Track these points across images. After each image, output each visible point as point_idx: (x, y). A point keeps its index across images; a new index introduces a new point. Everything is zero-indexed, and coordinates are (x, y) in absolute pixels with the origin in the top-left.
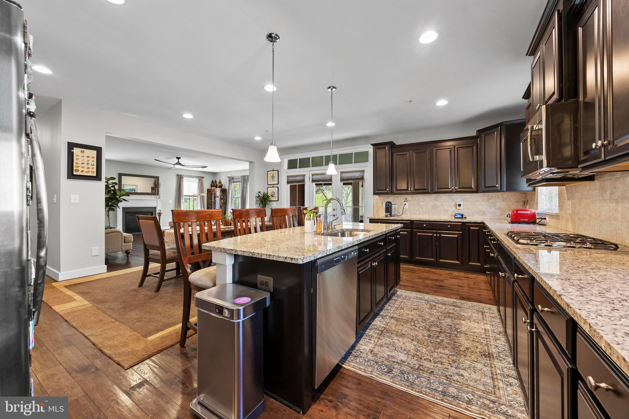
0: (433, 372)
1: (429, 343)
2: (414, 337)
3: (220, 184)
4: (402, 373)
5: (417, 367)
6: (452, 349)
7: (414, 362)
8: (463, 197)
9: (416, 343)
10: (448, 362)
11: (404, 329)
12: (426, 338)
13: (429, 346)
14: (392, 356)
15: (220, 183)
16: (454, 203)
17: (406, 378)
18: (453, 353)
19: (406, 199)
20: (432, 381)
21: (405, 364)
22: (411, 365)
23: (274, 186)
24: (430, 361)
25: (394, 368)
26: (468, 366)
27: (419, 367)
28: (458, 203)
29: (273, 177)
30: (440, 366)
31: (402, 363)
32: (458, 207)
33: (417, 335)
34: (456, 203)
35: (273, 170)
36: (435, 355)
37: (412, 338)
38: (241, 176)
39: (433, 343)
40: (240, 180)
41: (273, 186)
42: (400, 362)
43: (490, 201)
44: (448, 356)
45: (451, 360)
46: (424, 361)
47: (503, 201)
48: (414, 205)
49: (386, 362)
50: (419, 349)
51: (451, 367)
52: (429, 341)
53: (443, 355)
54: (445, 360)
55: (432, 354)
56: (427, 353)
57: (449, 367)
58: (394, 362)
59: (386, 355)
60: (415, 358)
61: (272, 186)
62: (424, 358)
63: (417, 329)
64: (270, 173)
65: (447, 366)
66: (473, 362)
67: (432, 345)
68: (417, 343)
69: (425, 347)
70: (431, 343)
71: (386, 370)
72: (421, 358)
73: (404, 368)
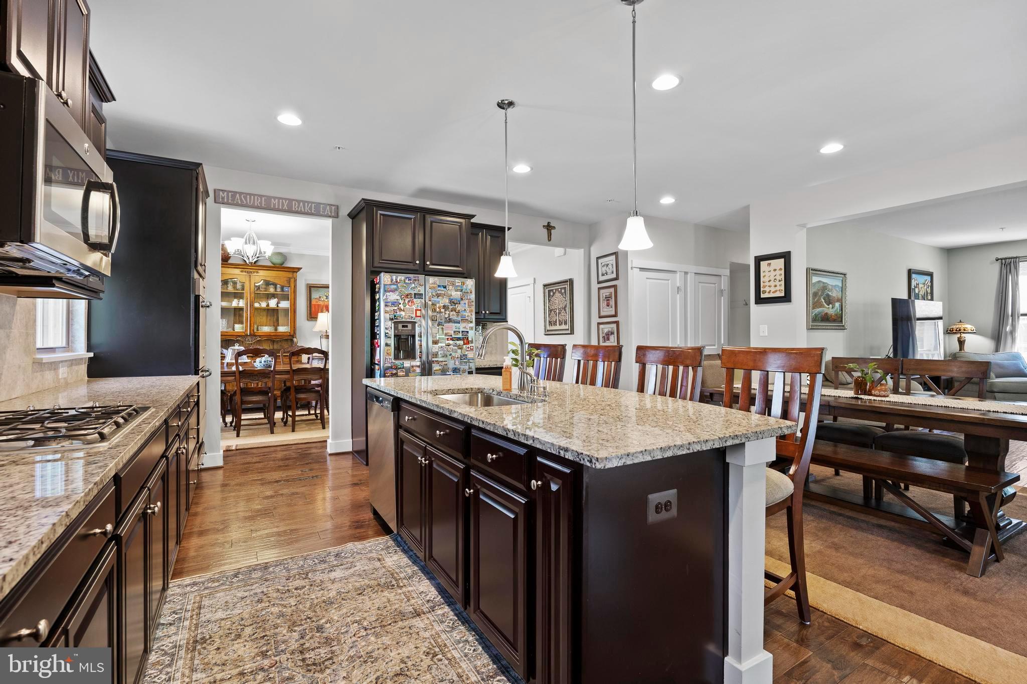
0: (287, 580)
1: (312, 614)
2: (340, 600)
4: (324, 562)
5: (310, 575)
6: (268, 618)
7: (318, 577)
9: (331, 595)
10: (269, 595)
11: (368, 604)
12: (323, 621)
13: (310, 609)
14: (351, 568)
17: (315, 560)
18: (264, 613)
20: (284, 571)
21: (327, 570)
22: (318, 572)
24: (296, 589)
25: (336, 560)
26: (238, 605)
27: (307, 575)
30: (279, 587)
31: (331, 569)
33: (339, 608)
36: (293, 602)
37: (343, 595)
39: (306, 619)
42: (334, 568)
44: (272, 603)
45: (265, 599)
46: (305, 584)
49: (351, 560)
50: (322, 592)
51: (263, 592)
52: (314, 619)
53: (280, 602)
54: (275, 595)
55: (298, 599)
56: (307, 597)
57: (265, 590)
58: (342, 565)
59: (358, 564)
60: (318, 581)
62: (307, 587)
63: (349, 619)
65: (270, 589)
66: (229, 616)
67: (305, 614)
68: (330, 598)
69: (316, 601)
70: (309, 618)
71: (343, 554)
72: (311, 585)
73: (323, 566)
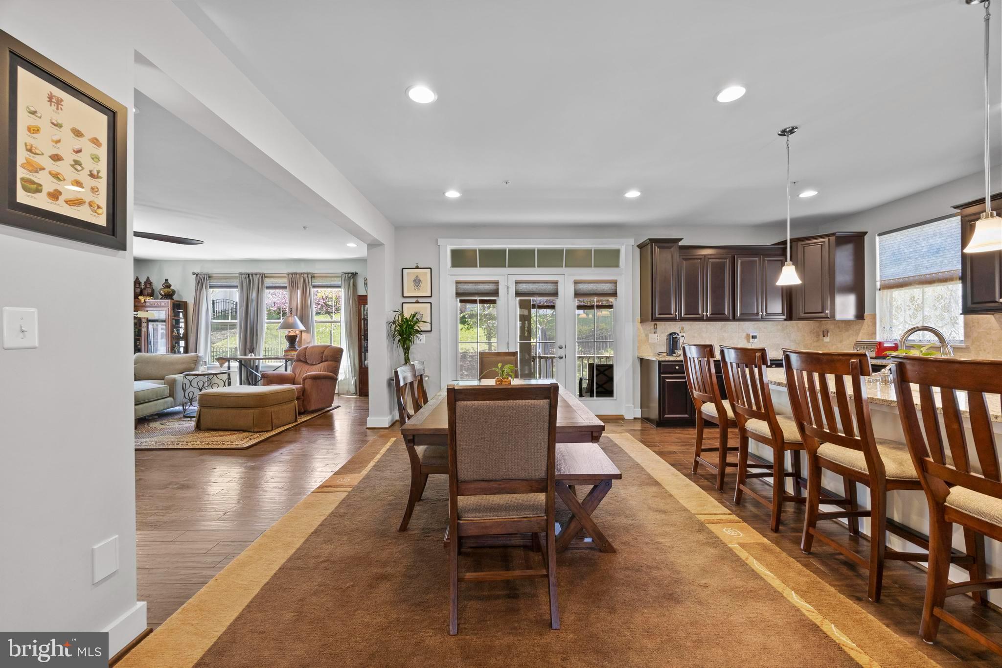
3: (166, 290)
8: (756, 326)
15: (167, 285)
16: (745, 334)
19: (683, 329)
23: (420, 300)
28: (751, 335)
29: (417, 282)
32: (751, 340)
34: (748, 335)
35: (417, 268)
38: (241, 274)
40: (236, 282)
41: (417, 300)
43: (785, 332)
47: (798, 332)
48: (694, 337)
61: (414, 300)
64: (408, 273)
